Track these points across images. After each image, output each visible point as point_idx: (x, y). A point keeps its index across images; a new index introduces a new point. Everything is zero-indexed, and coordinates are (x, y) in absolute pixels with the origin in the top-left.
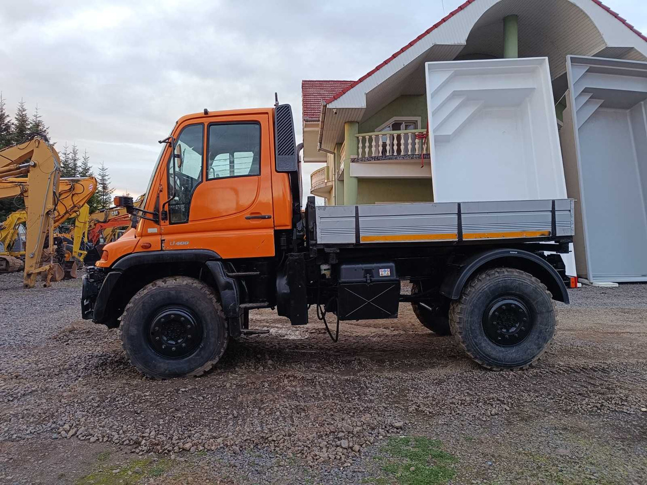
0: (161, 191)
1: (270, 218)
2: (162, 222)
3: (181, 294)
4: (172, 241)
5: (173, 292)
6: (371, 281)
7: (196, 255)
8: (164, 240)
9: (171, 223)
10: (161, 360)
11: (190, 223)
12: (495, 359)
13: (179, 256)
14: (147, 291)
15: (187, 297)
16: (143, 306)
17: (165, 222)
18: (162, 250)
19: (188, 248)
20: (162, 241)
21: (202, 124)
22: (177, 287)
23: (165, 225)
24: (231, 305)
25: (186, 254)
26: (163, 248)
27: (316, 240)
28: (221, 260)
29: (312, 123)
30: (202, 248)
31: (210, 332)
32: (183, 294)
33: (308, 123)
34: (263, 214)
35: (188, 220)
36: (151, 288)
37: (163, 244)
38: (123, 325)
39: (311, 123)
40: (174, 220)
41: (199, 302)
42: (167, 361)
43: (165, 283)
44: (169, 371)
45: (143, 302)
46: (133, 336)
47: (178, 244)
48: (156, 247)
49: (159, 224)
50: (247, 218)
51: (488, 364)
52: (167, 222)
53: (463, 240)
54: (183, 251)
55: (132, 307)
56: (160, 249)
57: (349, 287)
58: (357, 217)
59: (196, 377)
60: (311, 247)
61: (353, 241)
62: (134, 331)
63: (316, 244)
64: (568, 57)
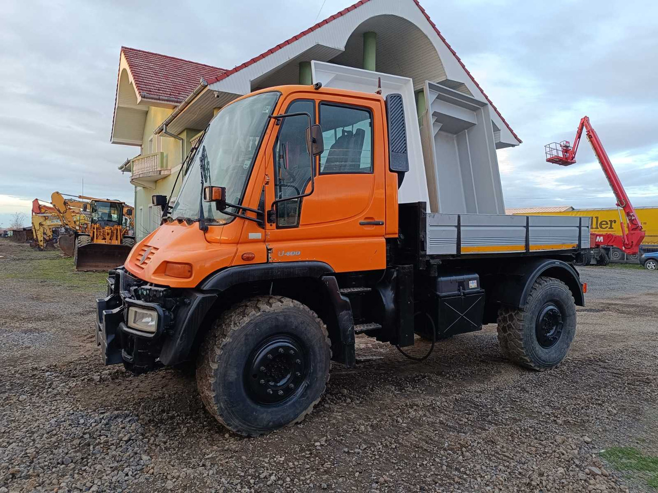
0: (267, 183)
1: (382, 224)
2: (268, 225)
3: (290, 320)
4: (280, 250)
5: (281, 318)
6: (464, 294)
7: (311, 269)
8: (271, 249)
9: (278, 227)
10: (262, 410)
11: (300, 228)
12: (544, 361)
13: (292, 270)
14: (249, 319)
15: (296, 323)
16: (245, 339)
17: (271, 225)
18: (268, 262)
19: (300, 259)
20: (268, 250)
21: (313, 100)
22: (285, 310)
23: (271, 228)
24: (350, 329)
25: (299, 267)
26: (270, 260)
27: (426, 251)
28: (334, 274)
29: (150, 100)
30: (314, 259)
31: (318, 365)
32: (292, 320)
33: (145, 99)
34: (377, 220)
35: (298, 223)
36: (254, 314)
37: (269, 254)
38: (217, 369)
39: (148, 100)
40: (282, 222)
41: (308, 328)
42: (270, 410)
43: (271, 306)
44: (274, 422)
45: (246, 335)
46: (231, 383)
47: (288, 254)
48: (260, 258)
49: (263, 228)
50: (361, 224)
51: (539, 367)
52: (274, 225)
53: (530, 251)
54: (295, 264)
55: (230, 343)
56: (266, 261)
57: (448, 301)
58: (459, 227)
59: (297, 423)
60: (421, 259)
61: (454, 252)
62: (233, 375)
63: (425, 255)
64: (427, 82)
